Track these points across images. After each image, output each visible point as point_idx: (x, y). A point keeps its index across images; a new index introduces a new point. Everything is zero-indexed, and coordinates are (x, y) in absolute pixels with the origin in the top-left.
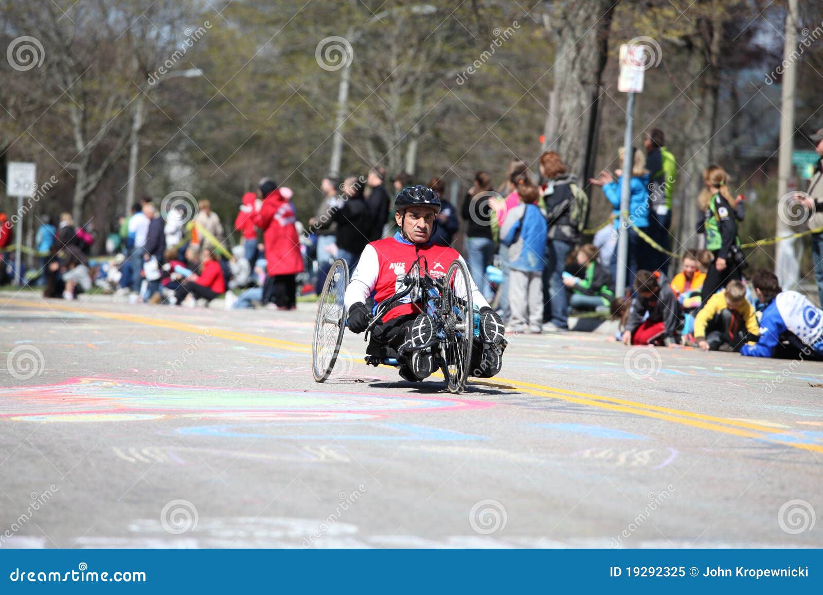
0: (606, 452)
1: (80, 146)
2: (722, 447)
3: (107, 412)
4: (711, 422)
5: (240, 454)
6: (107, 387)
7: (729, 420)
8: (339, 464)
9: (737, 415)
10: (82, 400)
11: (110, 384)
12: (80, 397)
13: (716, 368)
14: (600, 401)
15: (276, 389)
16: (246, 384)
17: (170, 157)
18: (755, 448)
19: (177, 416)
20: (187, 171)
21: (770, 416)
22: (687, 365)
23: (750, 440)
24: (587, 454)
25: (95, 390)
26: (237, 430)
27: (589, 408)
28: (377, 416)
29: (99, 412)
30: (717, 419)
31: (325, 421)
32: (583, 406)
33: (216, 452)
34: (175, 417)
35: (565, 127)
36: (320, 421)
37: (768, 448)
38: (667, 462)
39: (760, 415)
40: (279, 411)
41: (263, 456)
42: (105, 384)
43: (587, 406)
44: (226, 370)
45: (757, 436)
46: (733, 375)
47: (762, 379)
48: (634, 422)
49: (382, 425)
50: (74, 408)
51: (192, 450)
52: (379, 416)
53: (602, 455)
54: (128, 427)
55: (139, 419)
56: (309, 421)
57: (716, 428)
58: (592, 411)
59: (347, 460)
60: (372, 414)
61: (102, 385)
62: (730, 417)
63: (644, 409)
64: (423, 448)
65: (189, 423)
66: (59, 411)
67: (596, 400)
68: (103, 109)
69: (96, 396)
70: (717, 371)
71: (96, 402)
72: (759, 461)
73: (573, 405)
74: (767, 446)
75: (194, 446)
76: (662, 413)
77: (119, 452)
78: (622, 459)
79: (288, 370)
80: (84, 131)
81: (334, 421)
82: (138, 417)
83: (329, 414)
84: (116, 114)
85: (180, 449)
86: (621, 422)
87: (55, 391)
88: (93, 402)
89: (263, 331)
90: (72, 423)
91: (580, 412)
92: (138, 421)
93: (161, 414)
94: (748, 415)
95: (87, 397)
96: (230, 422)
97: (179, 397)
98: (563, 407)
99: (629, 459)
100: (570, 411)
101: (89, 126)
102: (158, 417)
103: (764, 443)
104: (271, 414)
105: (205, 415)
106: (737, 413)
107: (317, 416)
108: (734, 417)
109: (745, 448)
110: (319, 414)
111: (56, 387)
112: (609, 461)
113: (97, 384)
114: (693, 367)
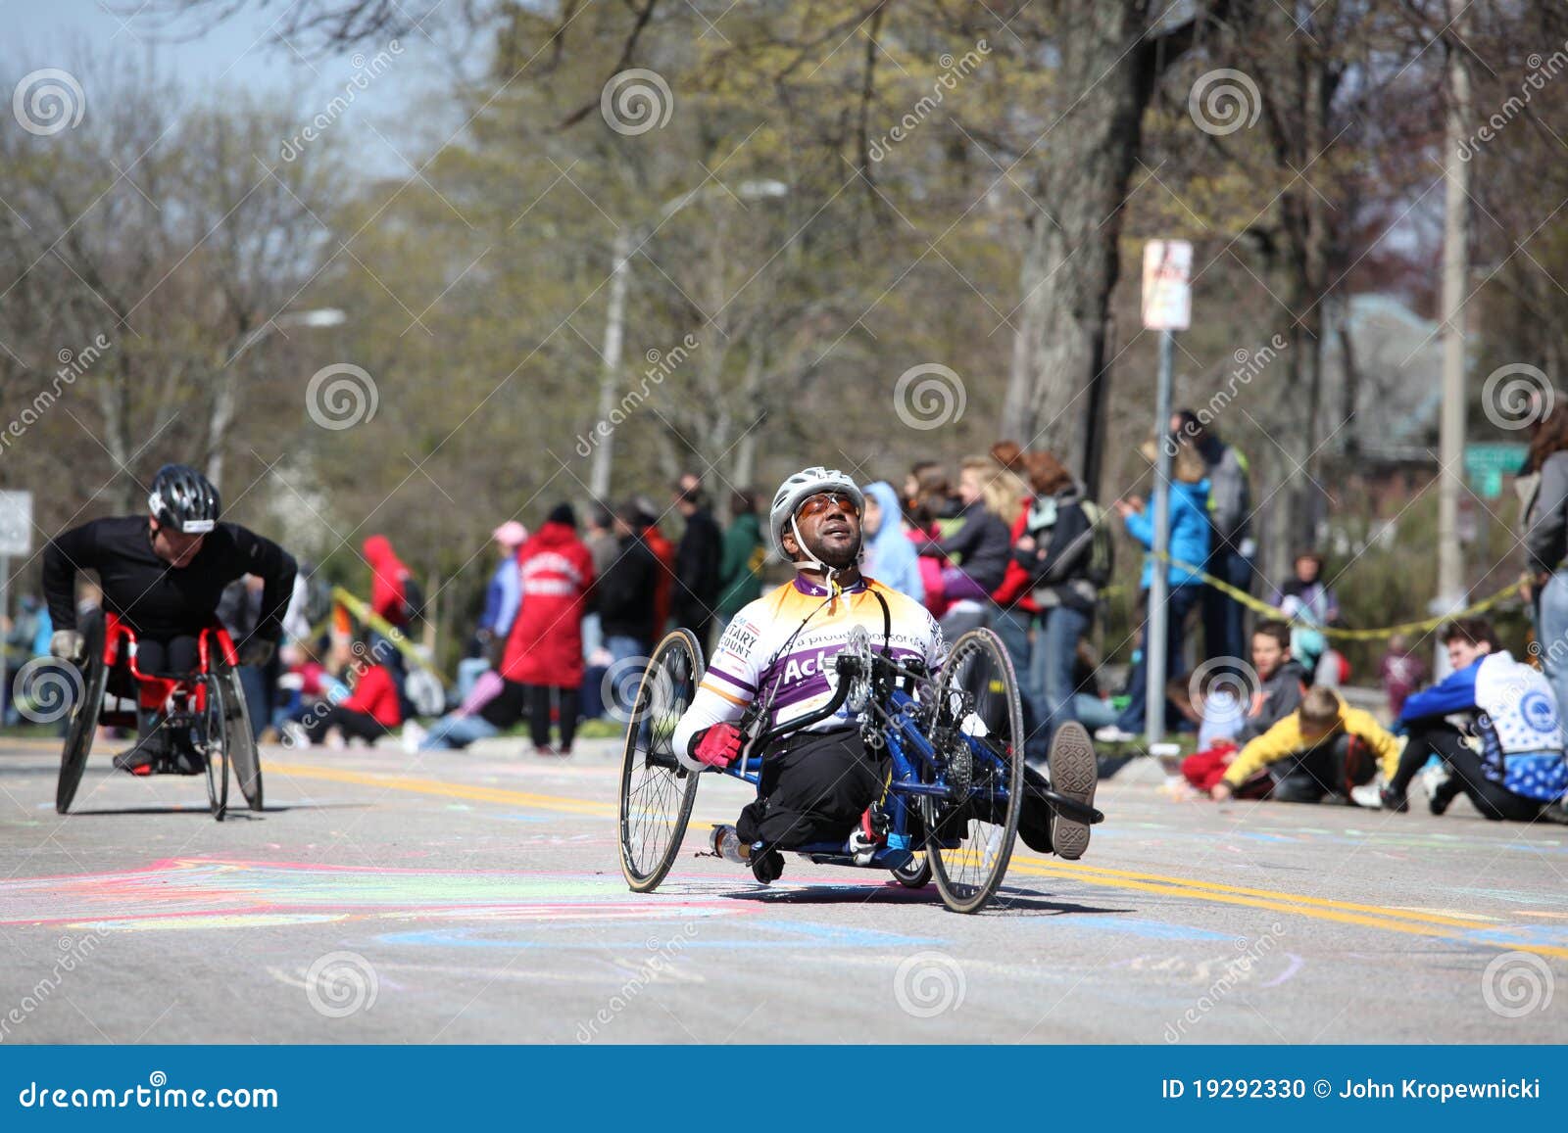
0: (1172, 960)
1: (118, 459)
2: (1384, 952)
3: (239, 912)
4: (1356, 912)
5: (502, 974)
6: (228, 873)
7: (1387, 909)
8: (686, 986)
9: (1401, 901)
10: (189, 893)
11: (235, 868)
12: (184, 890)
13: (1349, 832)
14: (1145, 881)
15: (542, 871)
16: (482, 865)
17: (279, 477)
18: (1444, 952)
19: (369, 917)
20: (313, 505)
21: (1464, 904)
22: (1296, 826)
23: (1432, 940)
24: (1137, 964)
25: (209, 878)
26: (486, 936)
27: (1126, 893)
28: (738, 911)
29: (223, 913)
30: (1367, 908)
31: (645, 918)
32: (1116, 890)
33: (458, 971)
34: (367, 919)
35: (1044, 397)
36: (634, 919)
37: (1468, 952)
38: (1286, 975)
39: (1444, 902)
40: (556, 906)
41: (546, 975)
42: (224, 868)
43: (1123, 889)
44: (443, 843)
45: (1442, 933)
46: (1381, 841)
47: (1436, 848)
48: (1215, 913)
49: (752, 925)
50: (176, 908)
51: (411, 967)
52: (745, 911)
53: (1164, 965)
54: (285, 935)
55: (304, 922)
56: (615, 919)
57: (1368, 922)
58: (1136, 897)
59: (699, 979)
60: (730, 907)
61: (219, 870)
62: (1390, 905)
63: (1230, 893)
64: (834, 958)
65: (396, 927)
66: (153, 912)
67: (1139, 881)
68: (159, 387)
69: (215, 888)
70: (1351, 837)
71: (218, 896)
72: (1454, 973)
73: (1099, 888)
74: (1465, 949)
75: (415, 962)
76: (1263, 898)
77: (278, 974)
78: (1203, 971)
79: (556, 841)
80: (124, 431)
81: (663, 919)
82: (299, 919)
83: (651, 907)
84: (184, 394)
85: (390, 967)
86: (1191, 914)
87: (137, 882)
88: (213, 897)
89: (494, 780)
90: (181, 932)
91: (1112, 899)
92: (302, 925)
93: (342, 913)
94: (1423, 901)
95: (194, 889)
96: (471, 924)
97: (364, 885)
98: (1079, 891)
99: (1215, 972)
100: (1093, 898)
101: (134, 419)
102: (336, 918)
103: (1459, 944)
104: (543, 910)
105: (422, 913)
106: (1399, 899)
107: (630, 911)
108: (1398, 905)
109: (1425, 952)
110: (632, 908)
111: (135, 876)
112: (1178, 974)
113: (210, 868)
114: (1303, 830)
